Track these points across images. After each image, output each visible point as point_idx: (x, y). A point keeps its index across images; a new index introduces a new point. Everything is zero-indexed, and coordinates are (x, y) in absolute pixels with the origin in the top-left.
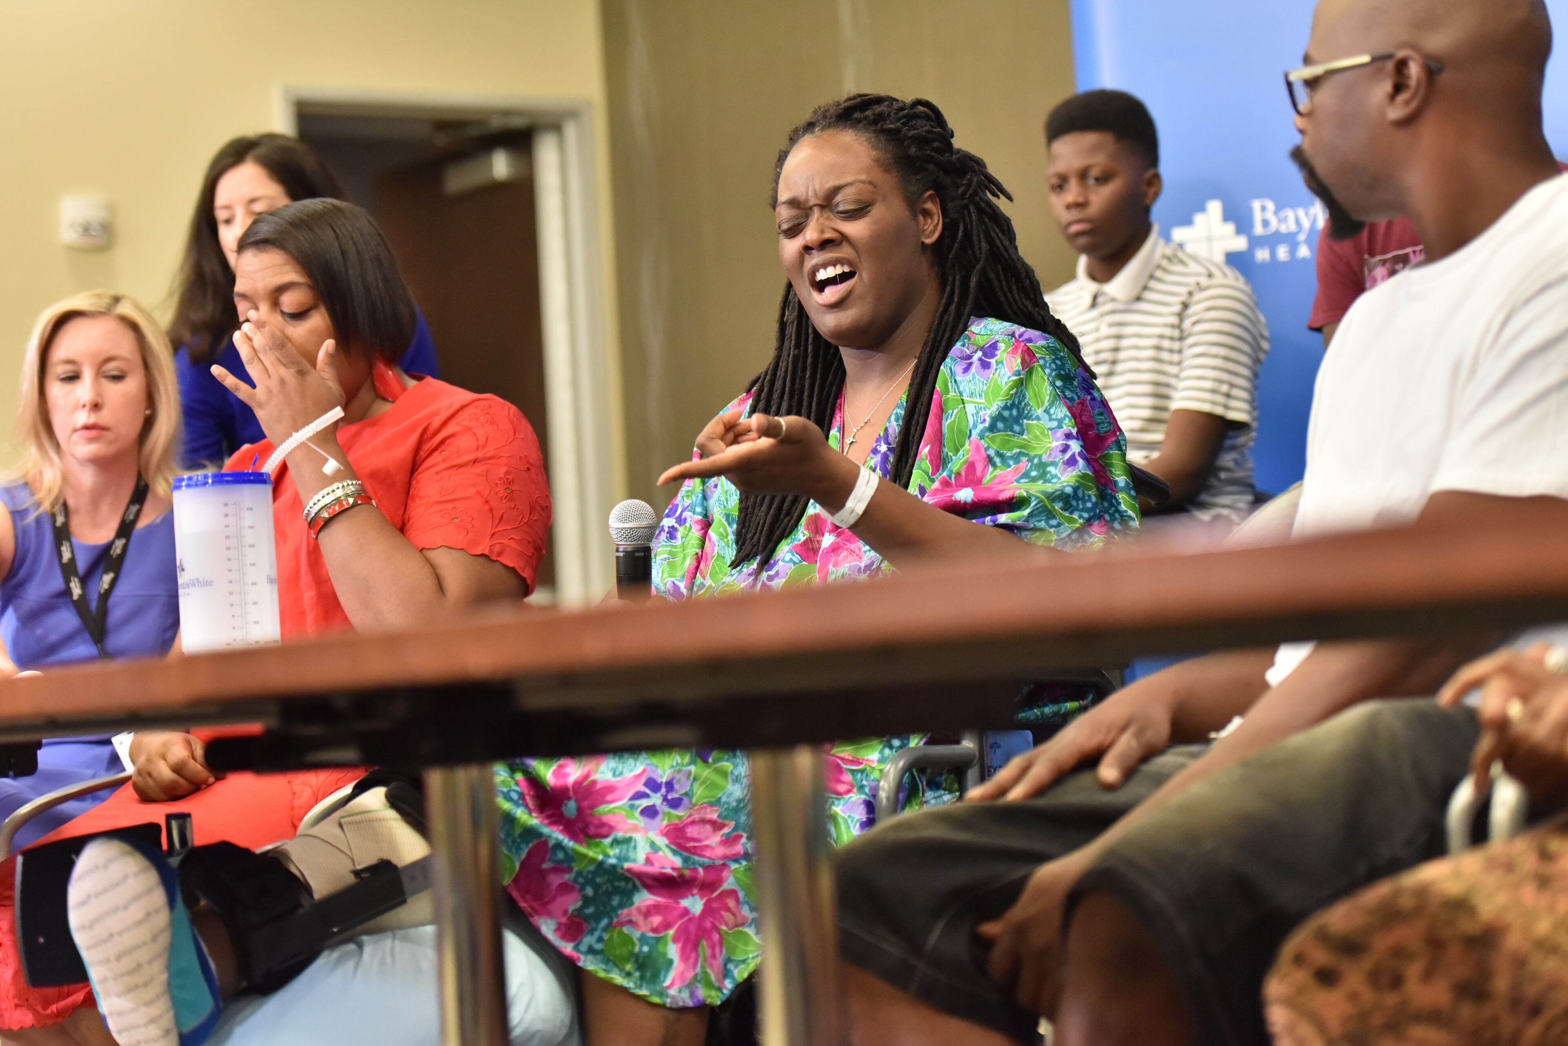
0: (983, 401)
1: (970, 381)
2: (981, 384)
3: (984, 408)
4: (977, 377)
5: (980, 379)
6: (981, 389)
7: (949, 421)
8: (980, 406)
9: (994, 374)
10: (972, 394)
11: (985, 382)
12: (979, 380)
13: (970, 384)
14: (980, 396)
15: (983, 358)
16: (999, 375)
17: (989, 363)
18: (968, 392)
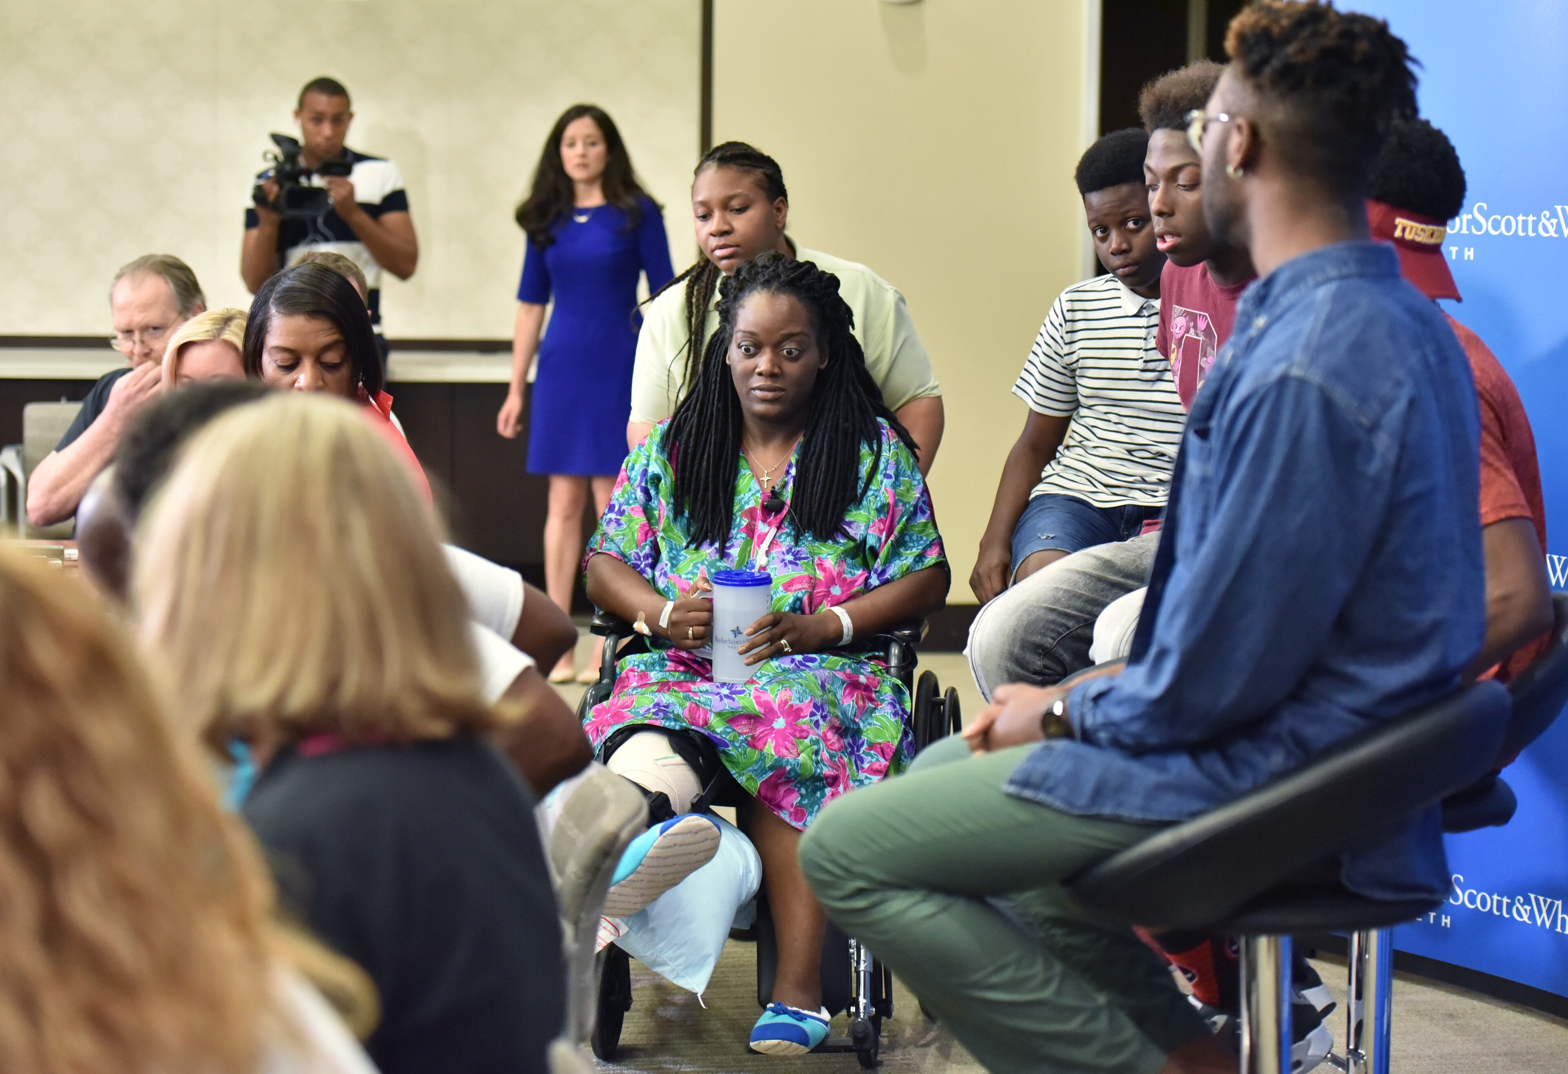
7: (865, 468)
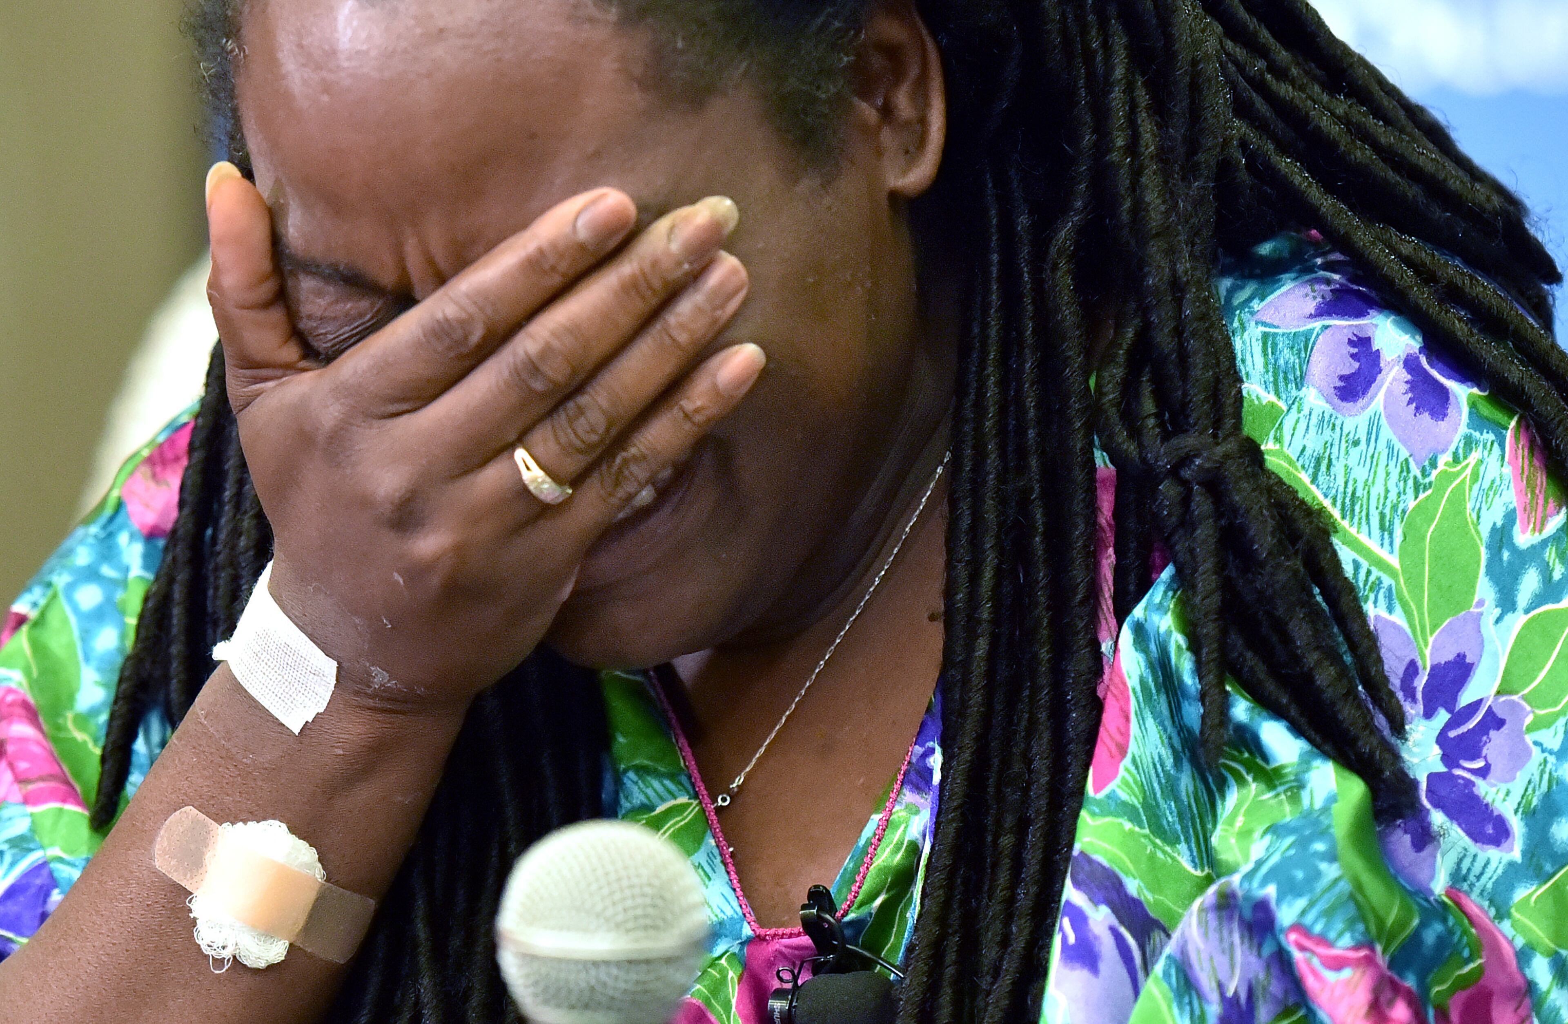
0: (1394, 561)
1: (1356, 443)
2: (1395, 473)
3: (1389, 596)
4: (1387, 432)
5: (1398, 445)
6: (1392, 496)
8: (1376, 573)
9: (1456, 460)
10: (1353, 504)
11: (1415, 471)
12: (1390, 447)
13: (1355, 452)
14: (1386, 528)
15: (1423, 360)
16: (1475, 476)
17: (1443, 395)
18: (1341, 481)
